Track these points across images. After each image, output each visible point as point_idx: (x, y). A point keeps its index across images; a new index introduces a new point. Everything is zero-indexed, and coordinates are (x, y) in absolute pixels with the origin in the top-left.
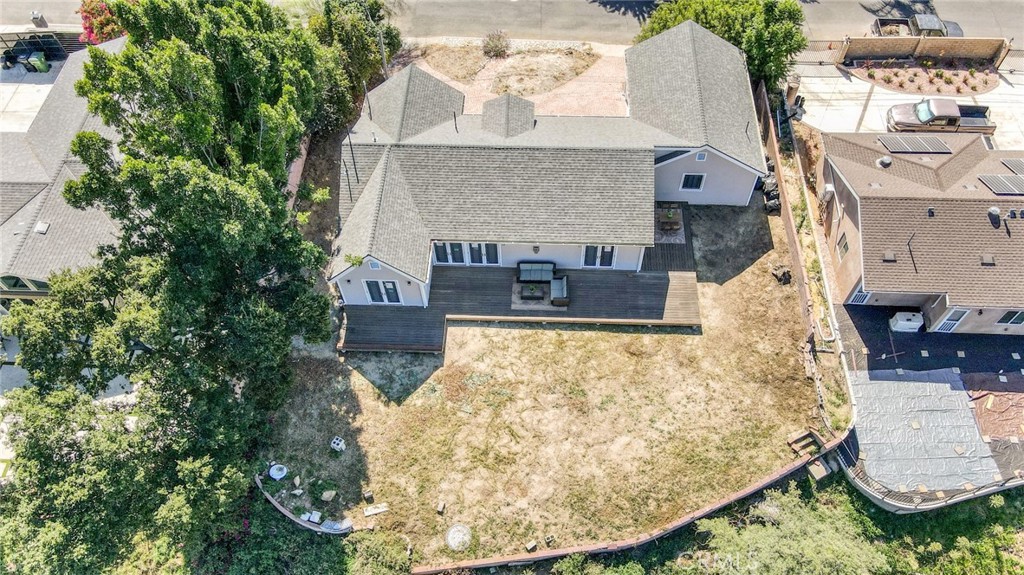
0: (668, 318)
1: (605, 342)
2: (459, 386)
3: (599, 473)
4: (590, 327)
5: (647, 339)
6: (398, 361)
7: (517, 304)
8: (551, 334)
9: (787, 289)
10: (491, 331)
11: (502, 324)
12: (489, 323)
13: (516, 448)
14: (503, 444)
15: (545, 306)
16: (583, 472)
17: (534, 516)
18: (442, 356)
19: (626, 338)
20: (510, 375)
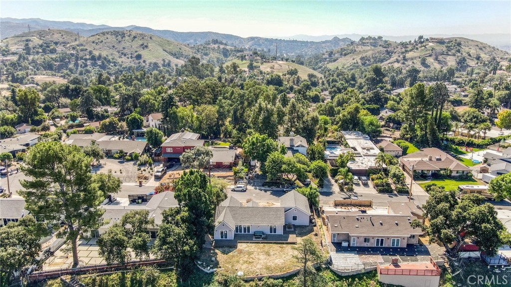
0: (289, 241)
1: (275, 246)
2: (241, 252)
3: (273, 264)
4: (271, 243)
5: (284, 245)
6: (226, 248)
7: (254, 239)
8: (262, 245)
9: (317, 237)
10: (248, 244)
11: (251, 243)
12: (248, 243)
13: (253, 261)
14: (251, 260)
15: (261, 239)
16: (269, 264)
17: (258, 271)
18: (237, 247)
19: (279, 245)
20: (252, 250)
